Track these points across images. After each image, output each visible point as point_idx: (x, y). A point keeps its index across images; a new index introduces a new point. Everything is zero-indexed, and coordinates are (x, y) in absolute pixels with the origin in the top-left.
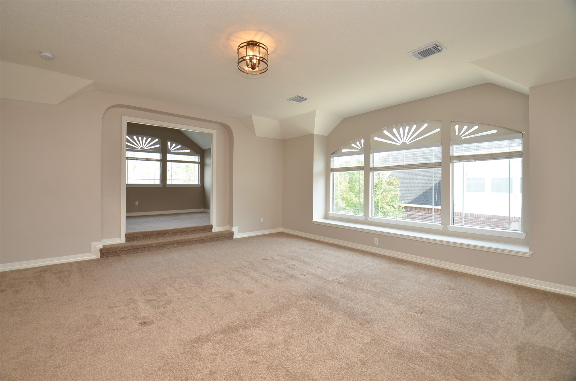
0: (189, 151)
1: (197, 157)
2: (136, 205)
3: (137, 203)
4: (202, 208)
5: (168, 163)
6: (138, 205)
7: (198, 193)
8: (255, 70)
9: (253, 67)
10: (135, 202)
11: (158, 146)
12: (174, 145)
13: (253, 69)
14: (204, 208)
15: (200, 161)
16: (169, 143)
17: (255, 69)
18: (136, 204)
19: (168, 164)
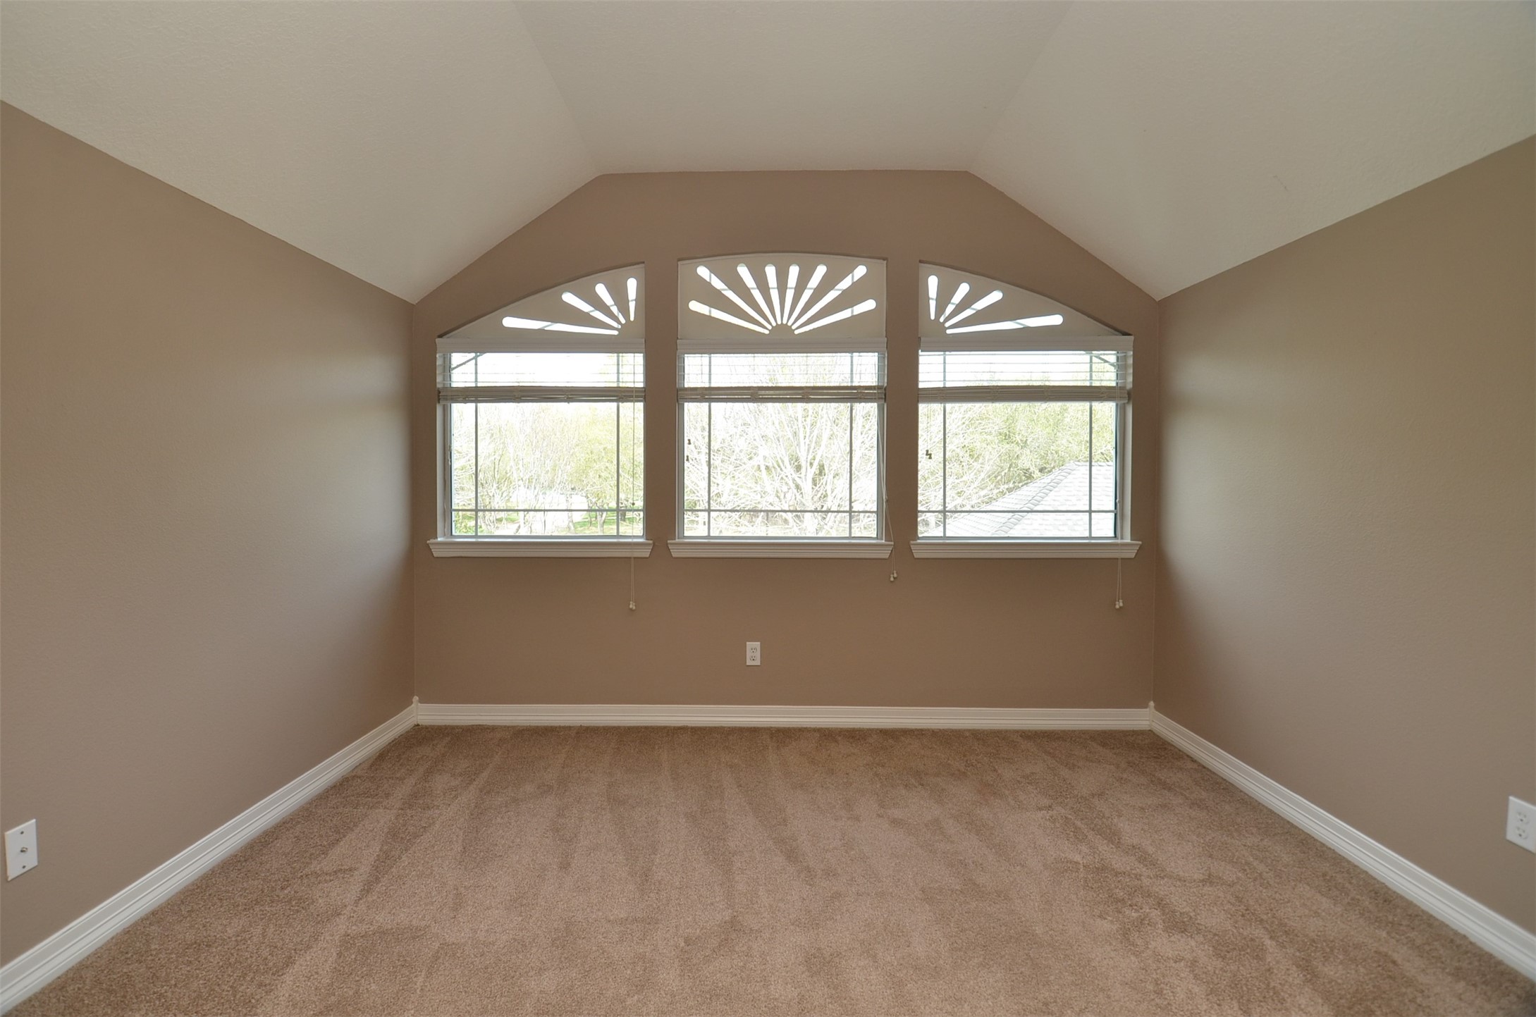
0: (1056, 320)
1: (1111, 357)
3: (753, 652)
4: (1144, 705)
5: (923, 408)
6: (758, 663)
7: (1119, 604)
11: (870, 305)
12: (964, 289)
14: (1157, 708)
15: (1130, 379)
16: (933, 282)
18: (749, 654)
19: (929, 415)
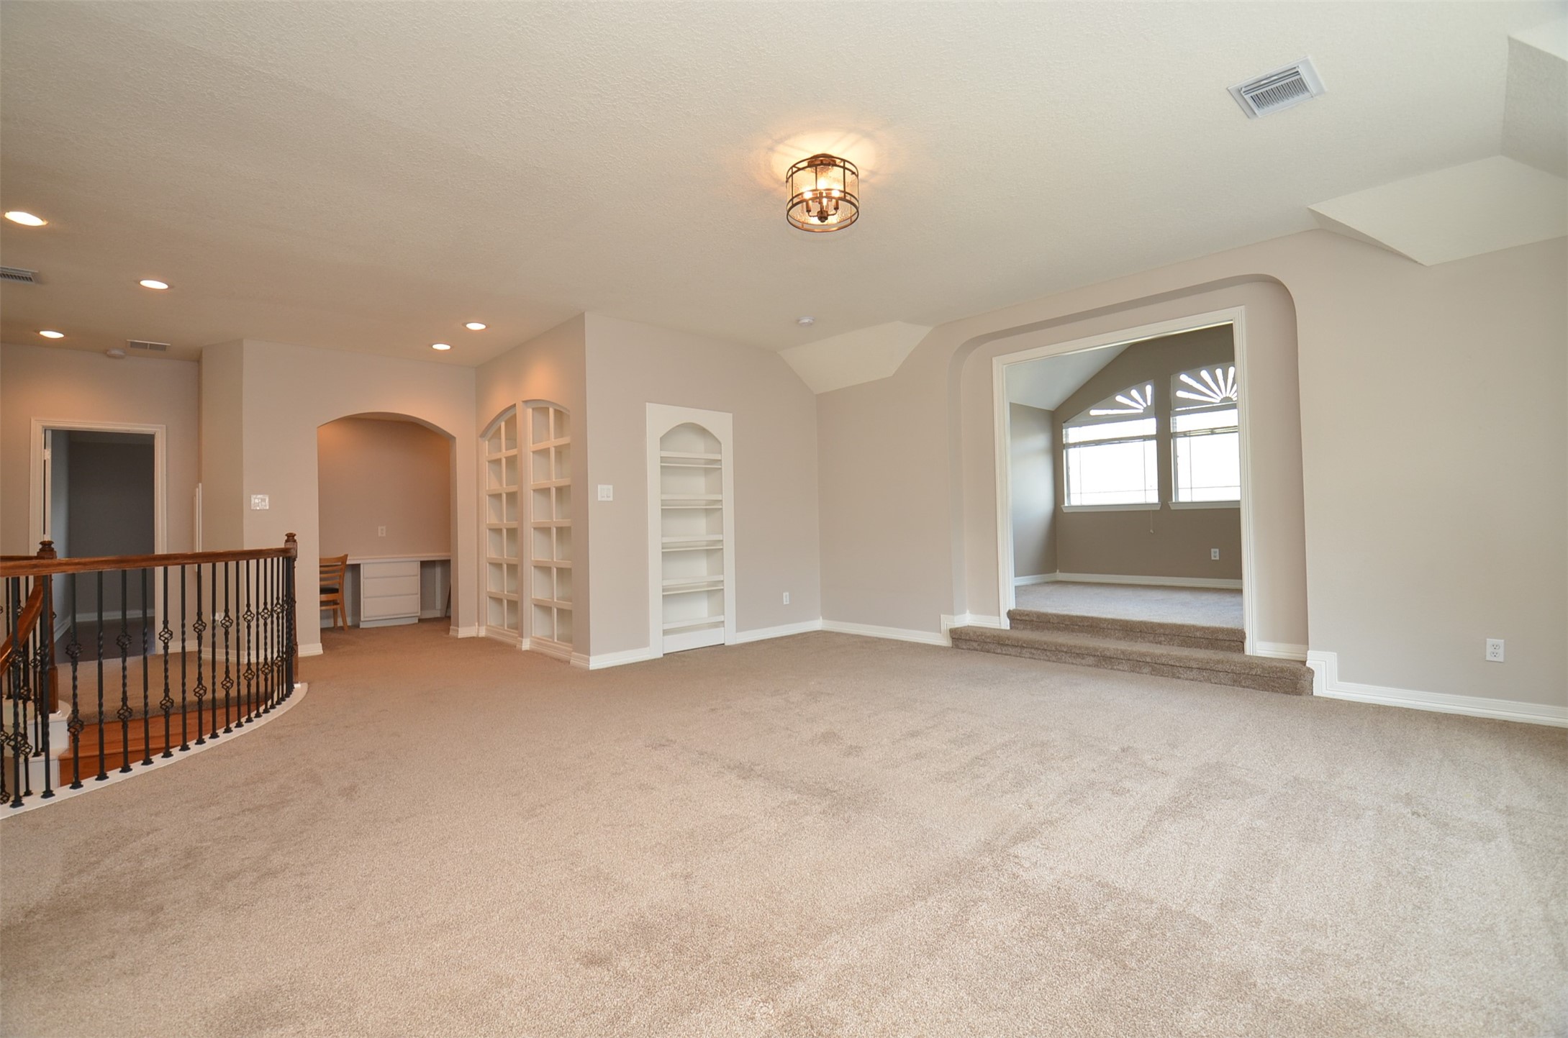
2: (1213, 558)
8: (824, 223)
9: (823, 216)
10: (1210, 552)
13: (823, 219)
17: (826, 218)
18: (1213, 554)
